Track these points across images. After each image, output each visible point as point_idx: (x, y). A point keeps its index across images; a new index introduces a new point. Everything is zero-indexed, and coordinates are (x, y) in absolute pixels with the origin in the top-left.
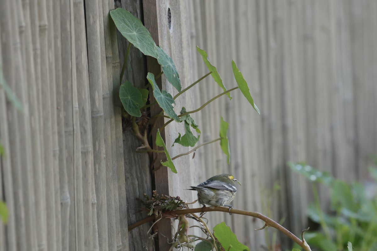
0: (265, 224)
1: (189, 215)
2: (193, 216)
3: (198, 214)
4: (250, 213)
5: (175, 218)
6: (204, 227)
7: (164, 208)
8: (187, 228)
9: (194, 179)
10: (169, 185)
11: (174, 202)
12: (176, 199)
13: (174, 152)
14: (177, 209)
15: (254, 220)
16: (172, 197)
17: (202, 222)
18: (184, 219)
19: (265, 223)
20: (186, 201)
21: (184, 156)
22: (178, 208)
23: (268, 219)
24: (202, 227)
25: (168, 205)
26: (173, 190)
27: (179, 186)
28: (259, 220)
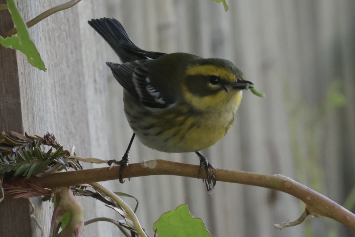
0: (304, 210)
1: (82, 187)
2: (94, 191)
3: (107, 185)
4: (261, 177)
5: (43, 196)
6: (128, 220)
7: (9, 171)
8: (77, 226)
9: (95, 81)
10: (22, 102)
11: (37, 154)
12: (45, 143)
13: (33, 6)
14: (47, 171)
15: (272, 199)
16: (32, 135)
17: (119, 206)
18: (70, 199)
19: (303, 206)
20: (74, 147)
21: (61, 12)
22: (50, 169)
23: (313, 196)
24: (121, 221)
25: (19, 159)
26: (33, 117)
27: (50, 104)
28: (286, 198)
